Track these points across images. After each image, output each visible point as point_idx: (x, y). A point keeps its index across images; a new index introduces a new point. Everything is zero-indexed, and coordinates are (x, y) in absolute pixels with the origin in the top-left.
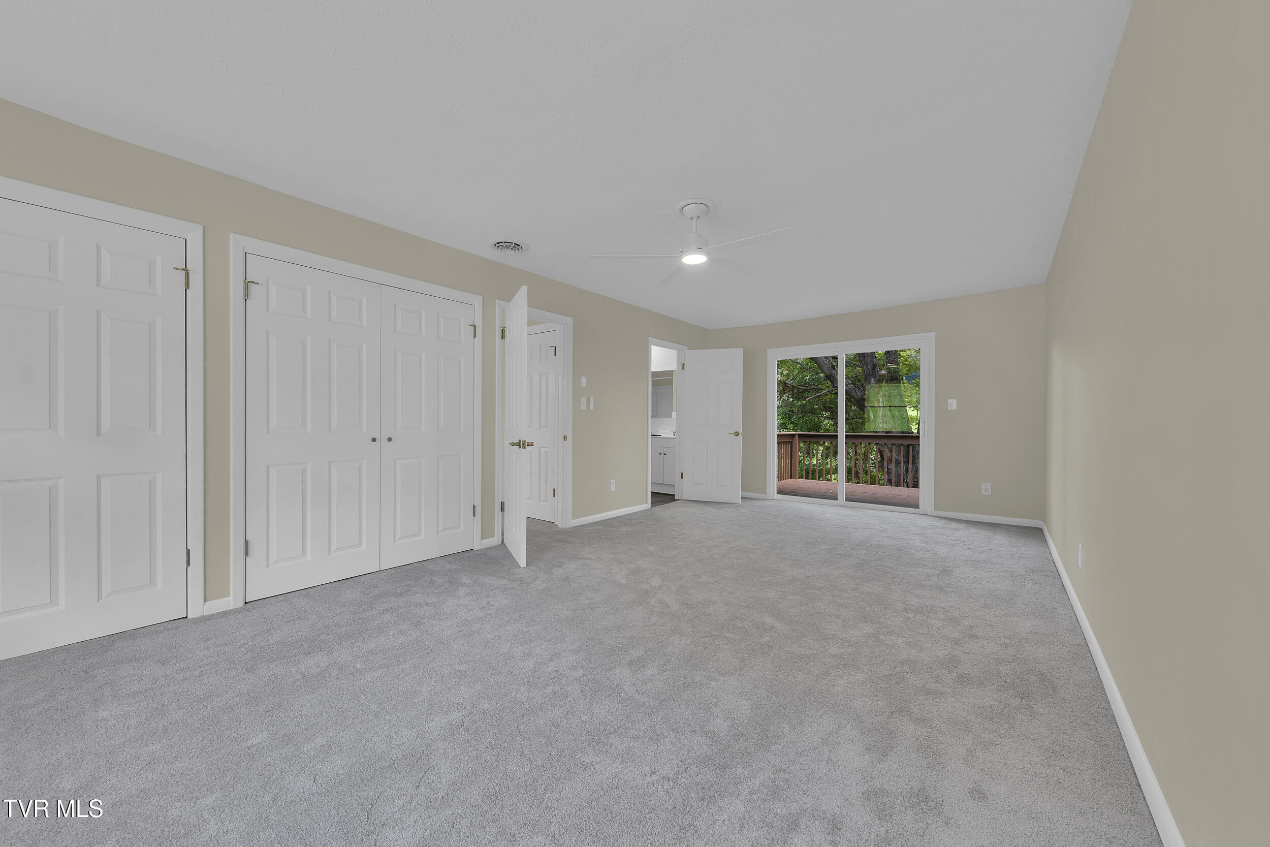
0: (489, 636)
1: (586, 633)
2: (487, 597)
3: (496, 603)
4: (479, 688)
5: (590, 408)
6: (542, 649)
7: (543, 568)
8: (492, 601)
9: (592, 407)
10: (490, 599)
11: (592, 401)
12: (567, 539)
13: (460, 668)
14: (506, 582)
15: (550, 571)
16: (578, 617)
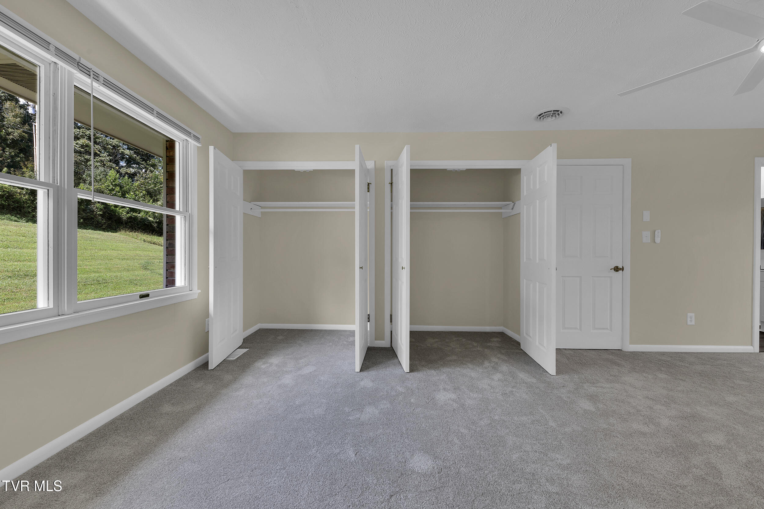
0: (496, 418)
1: (585, 456)
2: (513, 387)
3: (517, 394)
4: (465, 453)
5: (656, 241)
6: (532, 448)
7: (575, 380)
8: (516, 391)
9: (658, 240)
10: (514, 390)
11: (658, 234)
12: (617, 361)
13: (463, 430)
14: (534, 380)
15: (581, 384)
16: (586, 436)
